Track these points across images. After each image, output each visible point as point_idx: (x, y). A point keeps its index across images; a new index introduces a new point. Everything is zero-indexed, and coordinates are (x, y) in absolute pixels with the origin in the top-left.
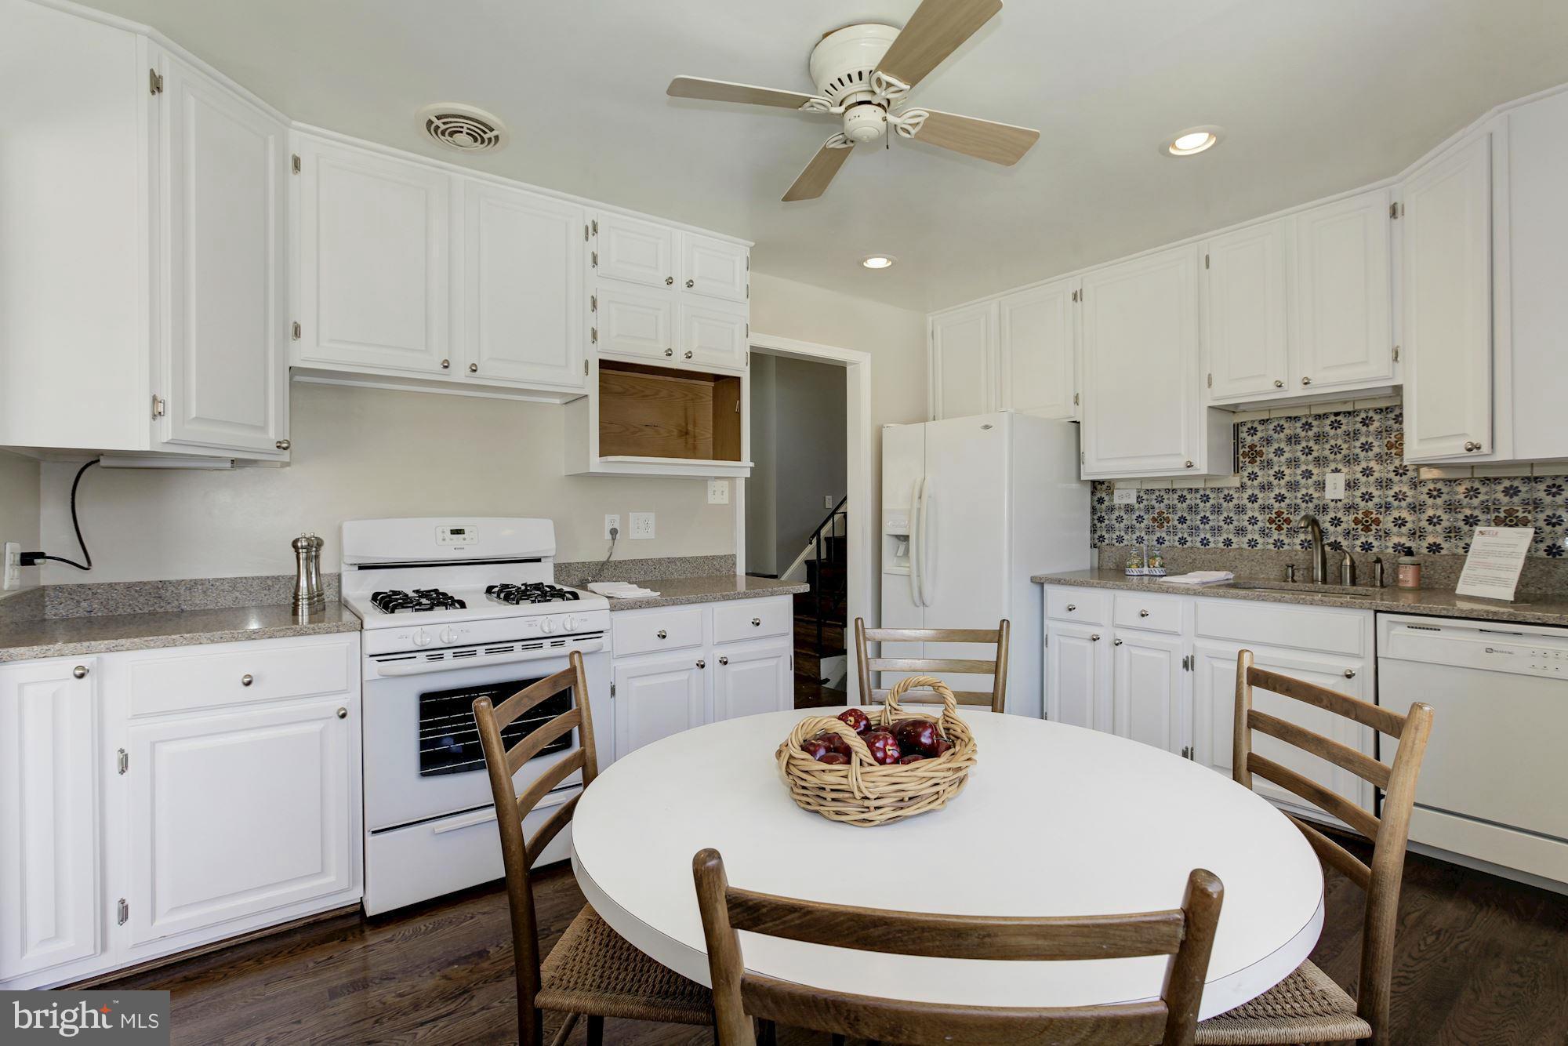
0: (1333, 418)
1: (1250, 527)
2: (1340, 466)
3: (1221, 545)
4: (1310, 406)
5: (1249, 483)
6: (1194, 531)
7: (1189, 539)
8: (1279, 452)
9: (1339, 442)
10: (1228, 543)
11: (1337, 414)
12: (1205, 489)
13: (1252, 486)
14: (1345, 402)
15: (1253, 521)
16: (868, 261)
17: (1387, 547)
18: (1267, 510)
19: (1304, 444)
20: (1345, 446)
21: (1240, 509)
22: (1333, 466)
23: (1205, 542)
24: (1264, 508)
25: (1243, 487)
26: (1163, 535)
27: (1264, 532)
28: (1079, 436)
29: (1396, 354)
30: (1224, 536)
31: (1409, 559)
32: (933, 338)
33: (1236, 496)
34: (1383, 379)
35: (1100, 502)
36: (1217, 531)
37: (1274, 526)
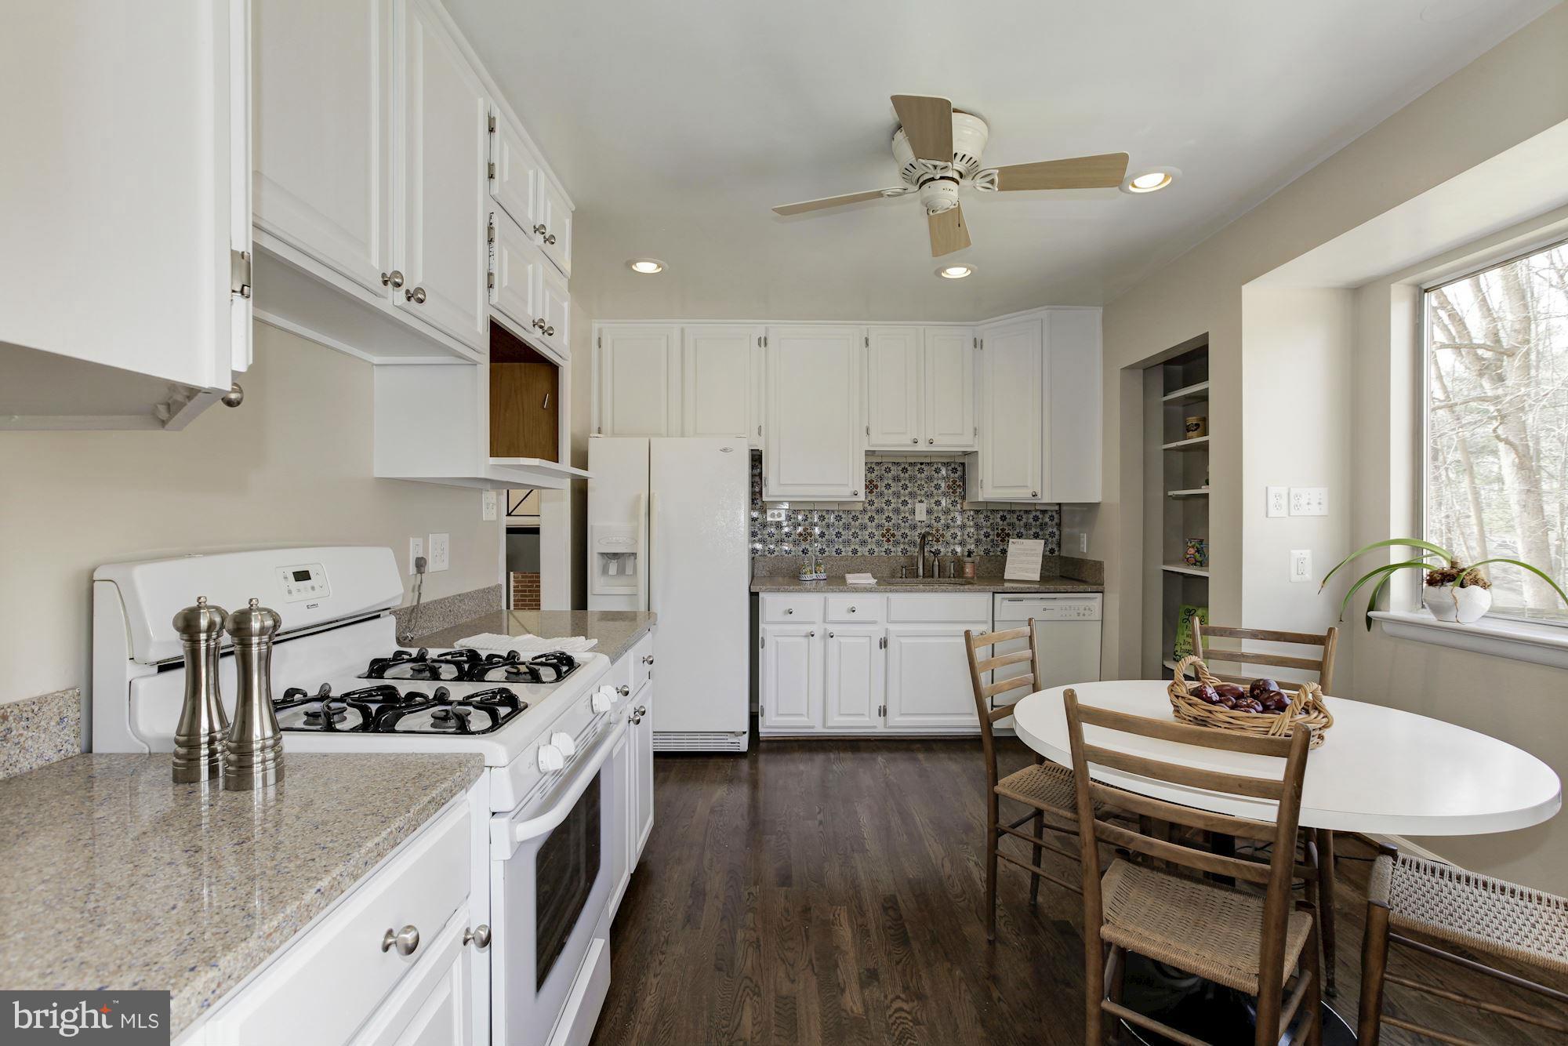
0: (919, 466)
1: (870, 540)
2: (923, 499)
3: (850, 553)
4: (906, 457)
5: (869, 508)
6: (830, 543)
7: (827, 549)
8: (888, 486)
9: (923, 483)
10: (855, 552)
11: (922, 464)
12: (838, 511)
13: (871, 511)
14: (926, 456)
15: (872, 536)
16: (637, 264)
17: (948, 552)
18: (880, 527)
19: (903, 482)
20: (926, 485)
21: (864, 527)
22: (919, 498)
23: (838, 552)
24: (879, 526)
25: (865, 511)
26: (807, 547)
27: (878, 543)
28: (761, 463)
29: (975, 432)
30: (853, 547)
31: (969, 559)
32: (600, 347)
33: (860, 517)
34: (972, 446)
35: (754, 520)
36: (847, 542)
37: (885, 539)
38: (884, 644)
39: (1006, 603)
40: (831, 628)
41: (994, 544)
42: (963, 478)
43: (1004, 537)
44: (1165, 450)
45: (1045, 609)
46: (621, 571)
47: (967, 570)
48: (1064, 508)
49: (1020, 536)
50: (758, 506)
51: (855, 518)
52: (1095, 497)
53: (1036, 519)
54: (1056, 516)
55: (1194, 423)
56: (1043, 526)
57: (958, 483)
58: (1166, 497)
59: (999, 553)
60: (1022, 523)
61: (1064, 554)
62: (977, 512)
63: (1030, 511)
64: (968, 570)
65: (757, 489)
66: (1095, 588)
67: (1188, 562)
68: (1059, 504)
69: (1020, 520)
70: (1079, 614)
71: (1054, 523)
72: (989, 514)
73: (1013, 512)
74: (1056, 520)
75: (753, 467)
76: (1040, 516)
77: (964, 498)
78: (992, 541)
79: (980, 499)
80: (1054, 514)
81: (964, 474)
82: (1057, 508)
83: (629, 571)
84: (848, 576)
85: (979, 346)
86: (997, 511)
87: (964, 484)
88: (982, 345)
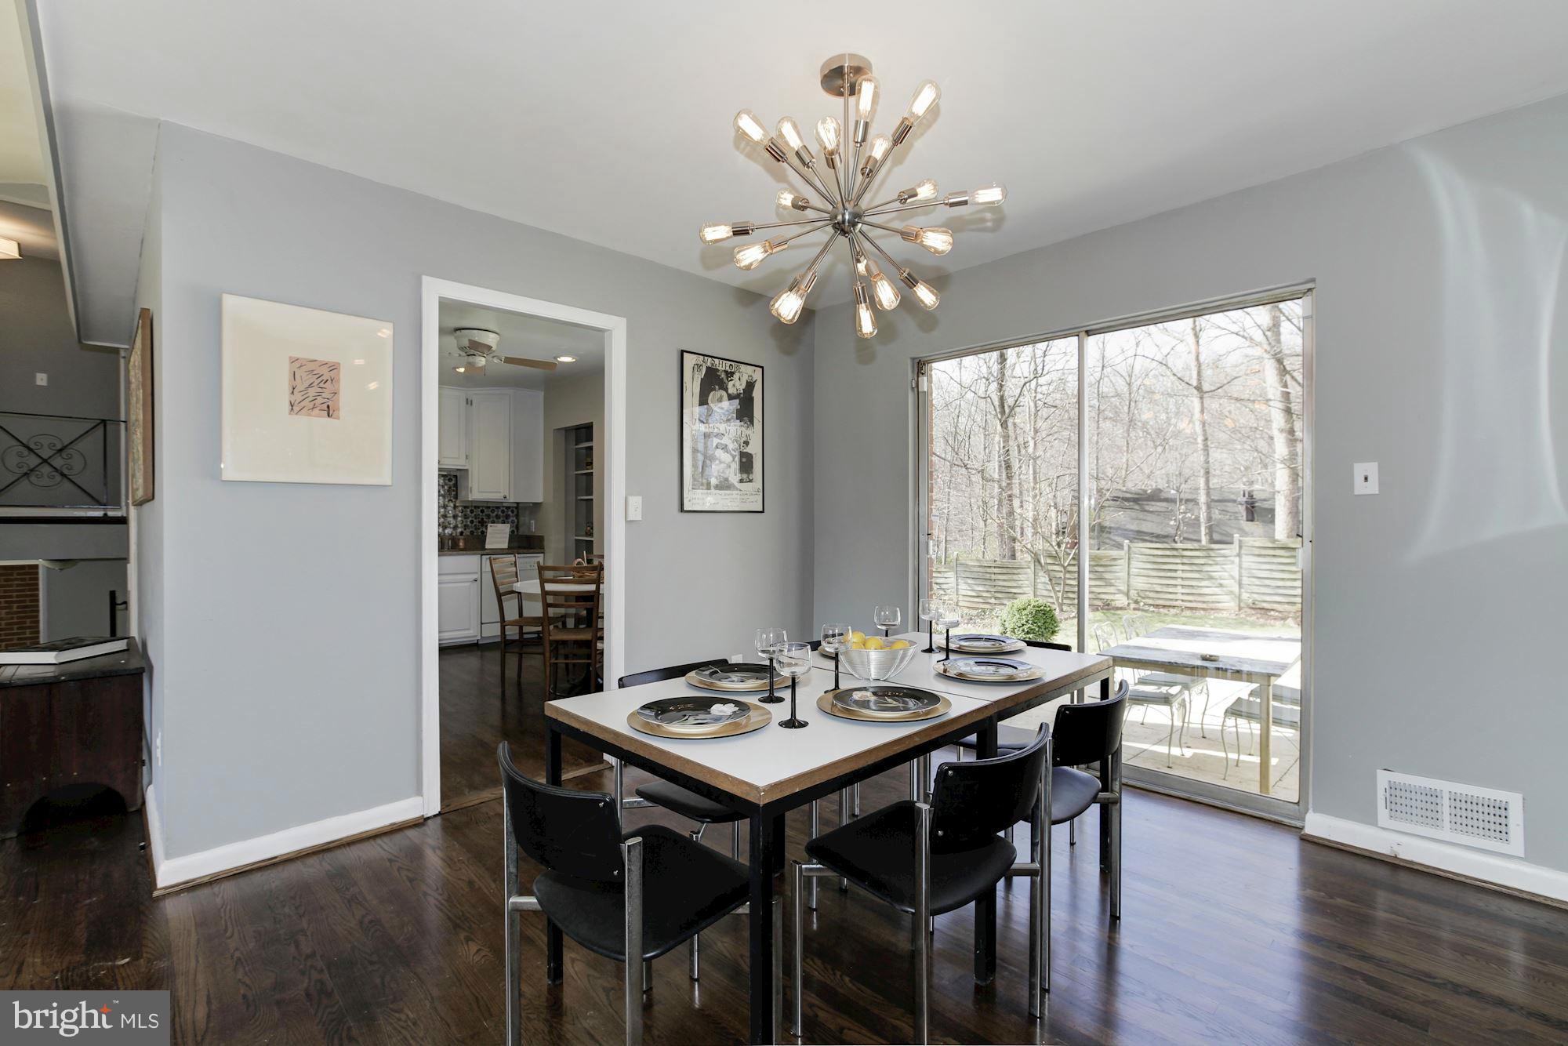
29: (467, 457)
31: (462, 537)
34: (465, 466)
39: (488, 561)
41: (477, 528)
42: (456, 485)
43: (483, 523)
44: (575, 475)
48: (520, 505)
49: (493, 522)
52: (540, 500)
53: (503, 512)
55: (586, 462)
56: (507, 517)
57: (452, 488)
58: (577, 500)
59: (480, 533)
60: (495, 514)
61: (520, 533)
62: (465, 507)
63: (500, 507)
64: (461, 544)
66: (540, 550)
68: (518, 503)
69: (494, 512)
70: (531, 567)
72: (473, 508)
73: (489, 507)
74: (515, 513)
76: (506, 510)
77: (456, 497)
78: (475, 525)
79: (470, 499)
80: (515, 508)
81: (458, 483)
82: (515, 505)
85: (469, 403)
86: (479, 507)
87: (457, 489)
88: (471, 404)
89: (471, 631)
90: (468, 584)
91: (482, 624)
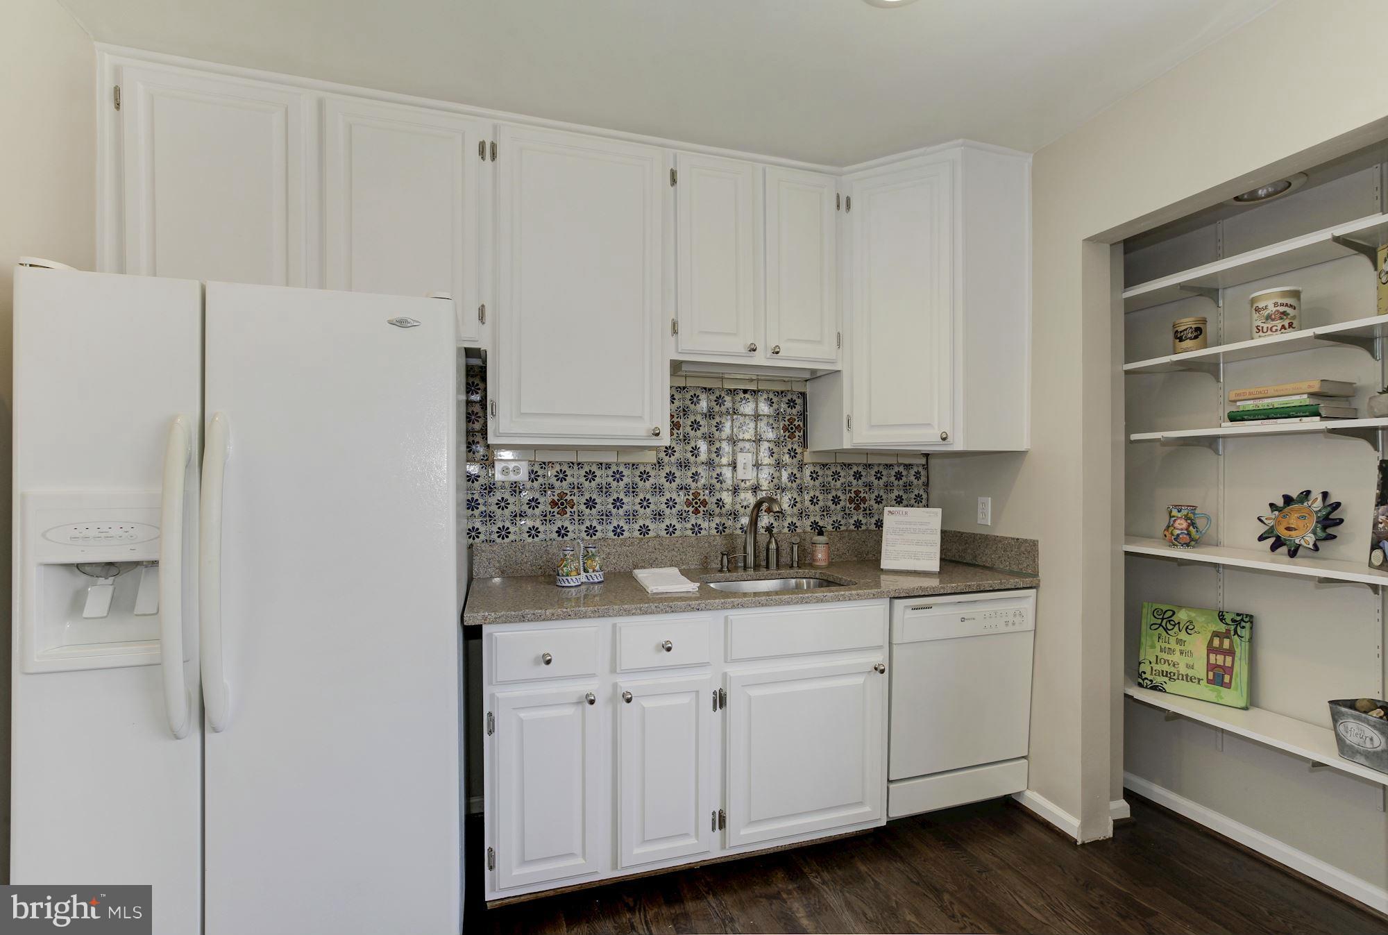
0: (744, 393)
1: (667, 511)
3: (637, 534)
5: (666, 459)
6: (604, 518)
7: (599, 528)
8: (695, 425)
9: (747, 421)
10: (644, 530)
12: (617, 465)
13: (670, 464)
14: (752, 380)
15: (671, 503)
17: (783, 527)
18: (683, 491)
19: (718, 419)
21: (658, 491)
22: (742, 445)
23: (618, 531)
24: (682, 489)
25: (660, 463)
26: (567, 524)
27: (682, 517)
28: (484, 380)
29: (837, 338)
30: (641, 523)
31: (821, 538)
32: (118, 106)
33: (652, 473)
34: (832, 362)
35: (471, 478)
36: (632, 516)
37: (691, 509)
38: (720, 700)
39: (910, 612)
40: (626, 684)
41: (846, 514)
42: (803, 415)
43: (859, 503)
44: (1127, 372)
45: (963, 620)
46: (121, 605)
47: (820, 556)
48: (932, 459)
49: (899, 501)
50: (478, 456)
51: (644, 476)
52: (1021, 442)
53: (899, 476)
54: (923, 473)
55: (1194, 326)
56: (907, 487)
57: (796, 423)
58: (1129, 444)
59: (852, 527)
60: (881, 482)
62: (823, 466)
63: (891, 465)
65: (477, 426)
66: (1027, 582)
67: (1175, 541)
68: (926, 456)
69: (879, 479)
70: (1007, 623)
71: (920, 482)
72: (839, 469)
73: (871, 467)
74: (923, 479)
75: (470, 388)
76: (904, 473)
77: (805, 444)
80: (921, 469)
81: (805, 410)
82: (923, 461)
83: (143, 604)
84: (642, 575)
85: (843, 206)
86: (849, 466)
87: (805, 424)
88: (848, 206)
89: (867, 809)
90: (860, 680)
91: (889, 781)
